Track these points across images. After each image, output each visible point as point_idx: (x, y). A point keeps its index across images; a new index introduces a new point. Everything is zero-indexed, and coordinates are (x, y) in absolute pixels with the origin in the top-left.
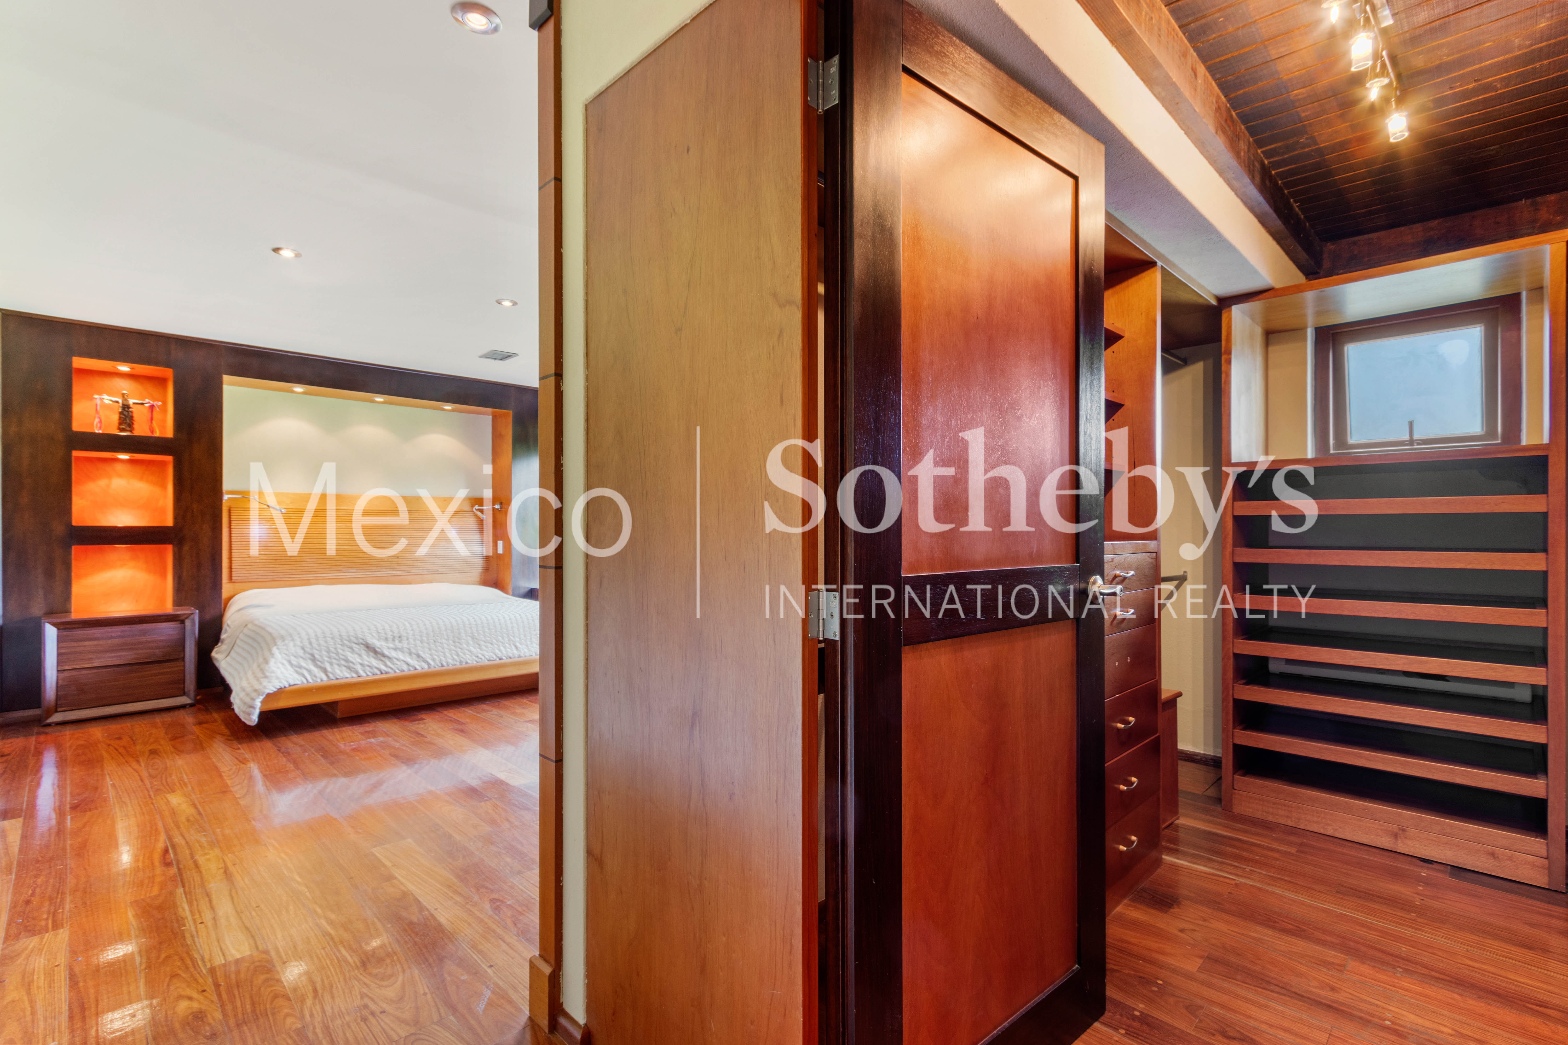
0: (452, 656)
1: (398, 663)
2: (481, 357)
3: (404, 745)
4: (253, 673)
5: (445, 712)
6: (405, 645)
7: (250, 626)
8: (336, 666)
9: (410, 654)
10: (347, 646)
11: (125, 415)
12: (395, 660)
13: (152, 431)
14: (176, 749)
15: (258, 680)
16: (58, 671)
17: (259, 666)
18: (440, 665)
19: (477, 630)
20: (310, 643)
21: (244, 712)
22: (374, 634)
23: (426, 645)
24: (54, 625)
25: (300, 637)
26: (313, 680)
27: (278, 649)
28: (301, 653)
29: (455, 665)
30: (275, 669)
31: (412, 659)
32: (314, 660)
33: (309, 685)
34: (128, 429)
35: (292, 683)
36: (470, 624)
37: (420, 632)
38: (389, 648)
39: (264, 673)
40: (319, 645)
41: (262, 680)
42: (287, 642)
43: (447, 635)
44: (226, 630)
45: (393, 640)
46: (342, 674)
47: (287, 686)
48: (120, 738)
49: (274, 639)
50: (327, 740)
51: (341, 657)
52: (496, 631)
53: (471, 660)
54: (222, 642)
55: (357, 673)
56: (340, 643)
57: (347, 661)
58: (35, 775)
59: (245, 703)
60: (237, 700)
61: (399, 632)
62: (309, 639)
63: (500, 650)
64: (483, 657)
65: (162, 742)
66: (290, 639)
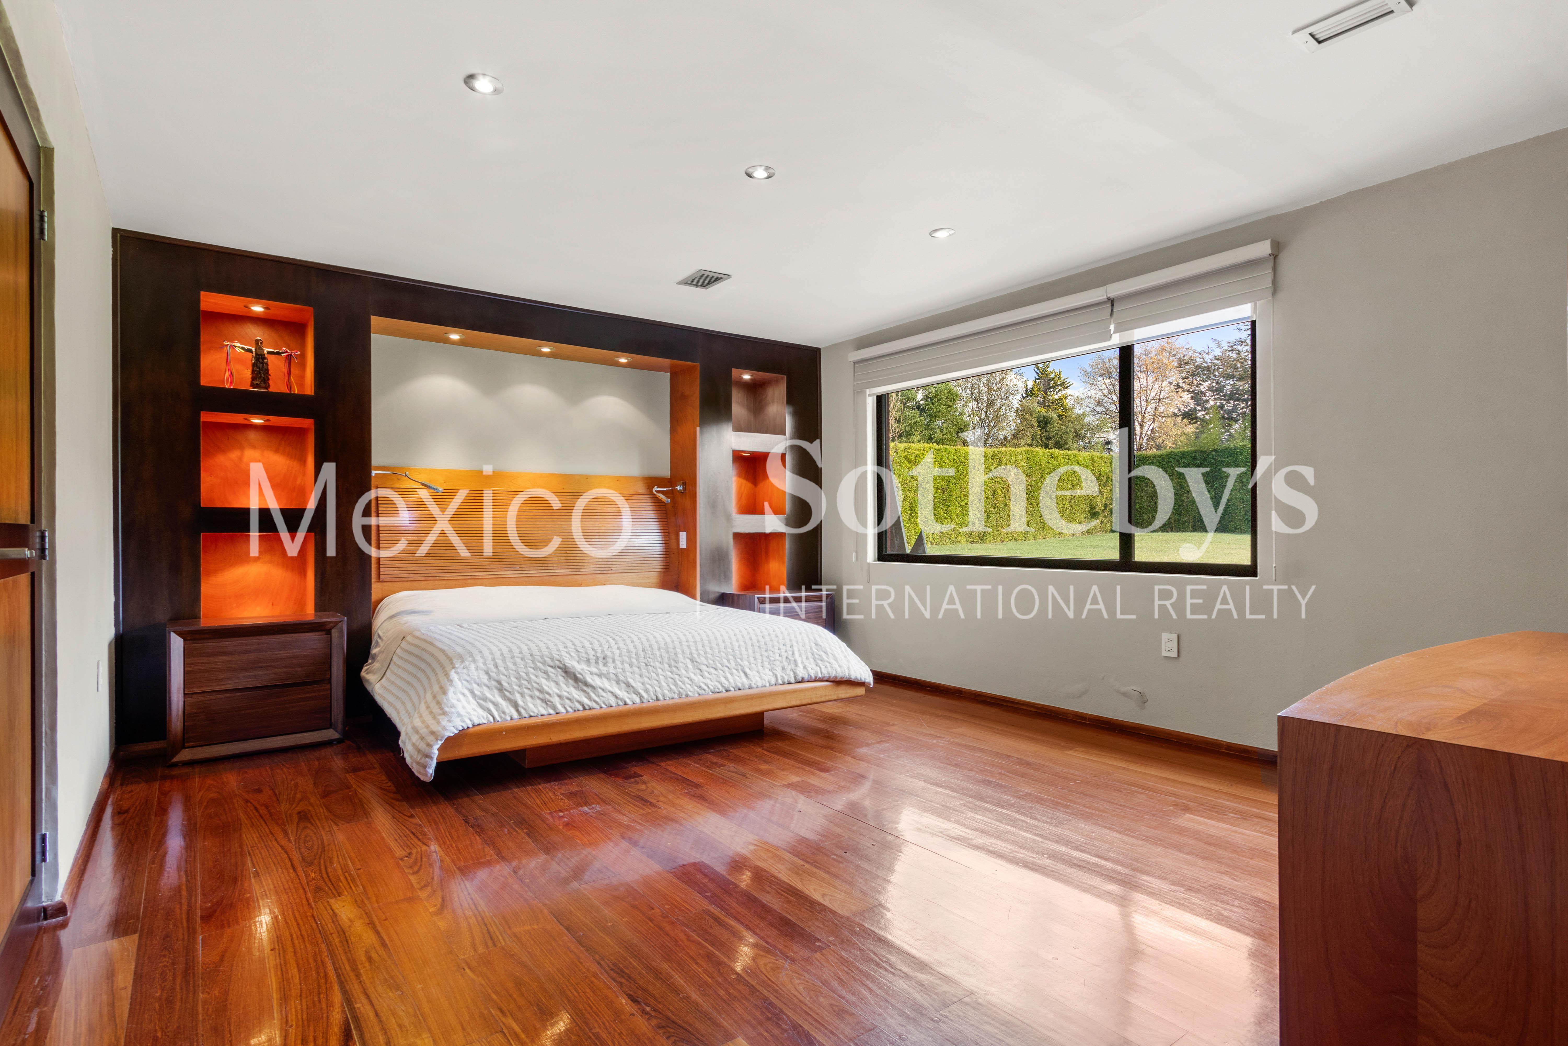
0: (668, 685)
1: (604, 694)
2: (679, 283)
3: (634, 821)
4: (428, 707)
5: (663, 764)
6: (612, 670)
7: (409, 638)
8: (528, 698)
9: (618, 682)
10: (540, 670)
11: (259, 368)
12: (600, 691)
13: (290, 386)
14: (330, 811)
15: (434, 718)
16: (185, 694)
17: (434, 697)
18: (655, 698)
19: (697, 650)
20: (496, 666)
21: (418, 763)
22: (572, 654)
23: (636, 669)
24: (180, 634)
25: (482, 657)
26: (501, 717)
27: (457, 673)
28: (485, 679)
29: (673, 698)
30: (454, 702)
31: (620, 689)
32: (501, 689)
33: (497, 725)
34: (262, 385)
35: (477, 722)
36: (687, 641)
37: (629, 651)
38: (592, 674)
39: (441, 708)
40: (507, 668)
41: (440, 718)
42: (467, 663)
43: (661, 656)
44: (377, 642)
45: (597, 663)
46: (536, 710)
47: (470, 726)
48: (259, 791)
49: (450, 660)
50: (525, 805)
51: (535, 685)
52: (719, 652)
53: (693, 693)
54: (374, 658)
55: (554, 708)
56: (533, 666)
57: (541, 691)
58: (157, 850)
59: (419, 751)
60: (408, 745)
61: (603, 651)
62: (494, 660)
63: (726, 678)
64: (706, 688)
65: (313, 800)
66: (470, 659)
